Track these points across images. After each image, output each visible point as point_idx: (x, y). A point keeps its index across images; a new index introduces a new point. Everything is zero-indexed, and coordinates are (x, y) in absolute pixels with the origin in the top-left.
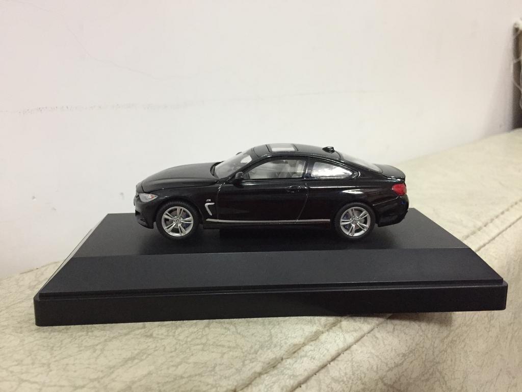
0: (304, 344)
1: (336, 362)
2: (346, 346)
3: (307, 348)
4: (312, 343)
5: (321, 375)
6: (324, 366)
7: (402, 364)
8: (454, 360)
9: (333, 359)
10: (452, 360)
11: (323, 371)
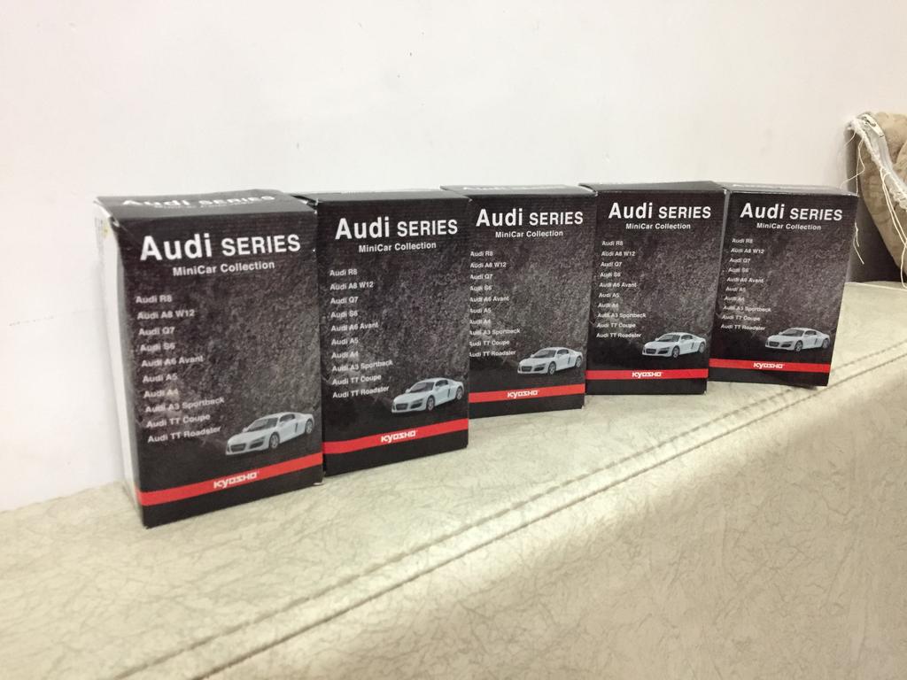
0: (385, 564)
1: (413, 583)
2: (427, 568)
3: (387, 568)
4: (393, 564)
5: (395, 592)
6: (398, 585)
7: (490, 590)
8: (566, 595)
9: (411, 579)
10: (563, 595)
11: (398, 589)
